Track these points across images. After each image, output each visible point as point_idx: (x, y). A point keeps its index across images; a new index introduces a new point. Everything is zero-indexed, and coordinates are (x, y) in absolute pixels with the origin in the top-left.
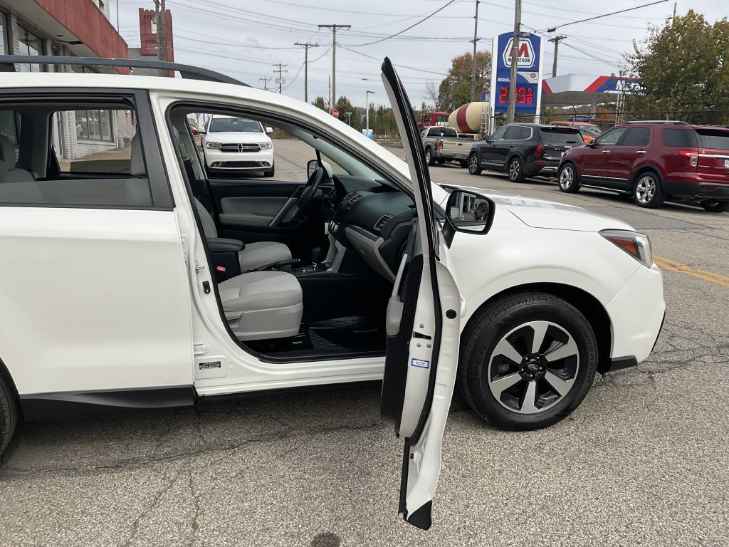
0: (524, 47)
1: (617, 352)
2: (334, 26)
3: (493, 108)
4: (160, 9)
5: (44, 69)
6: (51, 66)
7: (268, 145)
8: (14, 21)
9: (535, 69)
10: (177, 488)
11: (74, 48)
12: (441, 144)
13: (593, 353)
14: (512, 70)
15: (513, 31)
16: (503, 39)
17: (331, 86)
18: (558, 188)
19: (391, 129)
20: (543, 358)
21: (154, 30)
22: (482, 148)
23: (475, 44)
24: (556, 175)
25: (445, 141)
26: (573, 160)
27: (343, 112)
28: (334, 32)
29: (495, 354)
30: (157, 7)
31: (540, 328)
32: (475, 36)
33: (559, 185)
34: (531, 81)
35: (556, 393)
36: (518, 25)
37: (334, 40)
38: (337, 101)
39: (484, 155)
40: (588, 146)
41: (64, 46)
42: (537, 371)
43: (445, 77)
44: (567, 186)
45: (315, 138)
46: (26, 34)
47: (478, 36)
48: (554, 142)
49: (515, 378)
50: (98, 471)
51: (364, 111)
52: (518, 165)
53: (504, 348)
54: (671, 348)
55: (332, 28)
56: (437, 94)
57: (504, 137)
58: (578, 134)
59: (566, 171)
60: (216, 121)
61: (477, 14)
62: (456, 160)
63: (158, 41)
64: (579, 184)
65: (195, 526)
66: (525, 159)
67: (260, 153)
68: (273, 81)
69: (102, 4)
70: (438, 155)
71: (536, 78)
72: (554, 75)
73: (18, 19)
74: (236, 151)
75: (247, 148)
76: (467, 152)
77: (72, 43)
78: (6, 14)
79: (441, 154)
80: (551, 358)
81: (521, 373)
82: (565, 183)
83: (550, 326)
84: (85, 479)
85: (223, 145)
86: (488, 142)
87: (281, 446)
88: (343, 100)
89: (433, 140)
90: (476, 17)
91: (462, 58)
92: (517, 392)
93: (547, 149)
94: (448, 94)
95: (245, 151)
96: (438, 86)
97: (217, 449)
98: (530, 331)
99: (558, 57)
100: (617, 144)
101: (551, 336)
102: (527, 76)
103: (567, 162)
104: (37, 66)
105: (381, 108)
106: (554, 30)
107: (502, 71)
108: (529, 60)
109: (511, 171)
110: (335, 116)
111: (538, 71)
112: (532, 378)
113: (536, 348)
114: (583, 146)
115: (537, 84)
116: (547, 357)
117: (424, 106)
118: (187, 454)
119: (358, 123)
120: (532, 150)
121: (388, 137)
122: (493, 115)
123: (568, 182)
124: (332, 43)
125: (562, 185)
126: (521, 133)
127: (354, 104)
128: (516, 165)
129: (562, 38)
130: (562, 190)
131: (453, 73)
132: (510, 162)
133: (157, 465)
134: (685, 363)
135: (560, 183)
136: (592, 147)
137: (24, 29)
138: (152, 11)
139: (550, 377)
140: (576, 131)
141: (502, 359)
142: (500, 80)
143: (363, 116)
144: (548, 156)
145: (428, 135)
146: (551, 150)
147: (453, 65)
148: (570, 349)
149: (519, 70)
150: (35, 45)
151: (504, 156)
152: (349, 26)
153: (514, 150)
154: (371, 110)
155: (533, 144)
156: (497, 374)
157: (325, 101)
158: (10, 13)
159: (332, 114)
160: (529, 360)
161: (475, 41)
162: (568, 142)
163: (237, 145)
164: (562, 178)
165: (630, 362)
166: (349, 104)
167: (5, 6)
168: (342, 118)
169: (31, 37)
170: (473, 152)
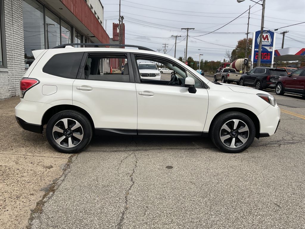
0: (267, 36)
1: (262, 131)
2: (188, 29)
3: (253, 61)
4: (121, 23)
5: (82, 47)
6: (84, 46)
7: (159, 74)
8: (74, 29)
9: (272, 45)
10: (132, 156)
11: (92, 39)
12: (229, 75)
13: (254, 130)
14: (259, 46)
15: (260, 30)
16: (257, 33)
17: (185, 52)
18: (275, 93)
19: (210, 70)
20: (237, 131)
21: (118, 31)
22: (245, 77)
23: (247, 35)
24: (275, 88)
25: (230, 74)
26: (282, 82)
27: (190, 63)
28: (188, 31)
29: (222, 128)
30: (120, 22)
31: (236, 122)
32: (248, 32)
33: (276, 92)
34: (269, 50)
35: (242, 142)
36: (262, 28)
37: (187, 34)
38: (187, 58)
39: (246, 80)
40: (287, 76)
41: (89, 38)
42: (235, 135)
43: (235, 49)
44: (279, 92)
45: (173, 66)
46: (77, 34)
47: (249, 32)
48: (275, 75)
49: (228, 136)
50: (111, 152)
51: (198, 62)
52: (260, 84)
53: (225, 127)
54: (291, 139)
55: (187, 30)
56: (231, 56)
57: (254, 73)
58: (286, 72)
59: (279, 86)
60: (141, 65)
61: (248, 23)
62: (235, 82)
63: (119, 35)
64: (284, 91)
65: (136, 162)
66: (262, 81)
67: (156, 77)
68: (162, 50)
69: (101, 22)
70: (227, 80)
71: (272, 49)
72: (282, 47)
73: (76, 29)
74: (147, 76)
75: (151, 75)
76: (239, 78)
77: (91, 37)
78: (72, 28)
79: (228, 79)
80: (240, 131)
81: (230, 135)
82: (278, 91)
83: (239, 121)
84: (108, 153)
85: (143, 74)
86: (247, 74)
87: (159, 151)
88: (190, 58)
89: (225, 73)
90: (248, 24)
91: (242, 41)
92: (229, 141)
93: (272, 77)
94: (235, 56)
95: (150, 76)
96: (231, 52)
97: (142, 150)
98: (233, 122)
99: (284, 40)
100: (300, 76)
101: (240, 125)
102: (267, 48)
103: (279, 83)
104: (79, 46)
105: (206, 61)
106: (277, 30)
107: (257, 46)
108: (269, 42)
109: (257, 86)
110: (186, 64)
111: (273, 46)
112: (234, 137)
113: (235, 128)
114: (286, 77)
115: (272, 52)
116: (239, 131)
117: (224, 60)
118: (134, 150)
119: (196, 67)
120: (266, 78)
121: (208, 73)
122: (252, 64)
123: (279, 91)
124: (186, 36)
125: (277, 92)
126: (262, 71)
127: (194, 60)
128: (259, 84)
129: (286, 32)
130: (277, 94)
131: (238, 47)
132: (256, 82)
133: (126, 152)
134: (295, 143)
135: (276, 91)
136: (290, 77)
137: (77, 32)
138: (118, 24)
139: (239, 137)
140: (285, 71)
141: (224, 130)
142: (256, 50)
143: (198, 64)
144: (272, 80)
145: (223, 72)
146: (274, 78)
147: (238, 44)
148: (246, 129)
149: (263, 45)
150: (79, 38)
151: (254, 80)
152: (194, 29)
153: (258, 77)
154: (202, 62)
155: (266, 75)
156: (223, 135)
157: (183, 59)
158: (73, 27)
159: (185, 63)
160: (233, 131)
161: (247, 34)
162: (281, 75)
163: (147, 74)
164: (277, 89)
165: (267, 135)
166: (192, 60)
167: (72, 25)
168: (189, 65)
169: (79, 35)
170: (241, 78)
